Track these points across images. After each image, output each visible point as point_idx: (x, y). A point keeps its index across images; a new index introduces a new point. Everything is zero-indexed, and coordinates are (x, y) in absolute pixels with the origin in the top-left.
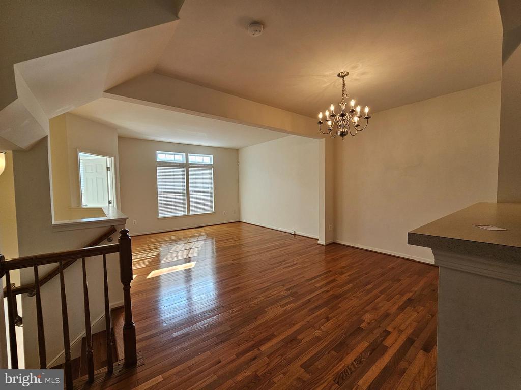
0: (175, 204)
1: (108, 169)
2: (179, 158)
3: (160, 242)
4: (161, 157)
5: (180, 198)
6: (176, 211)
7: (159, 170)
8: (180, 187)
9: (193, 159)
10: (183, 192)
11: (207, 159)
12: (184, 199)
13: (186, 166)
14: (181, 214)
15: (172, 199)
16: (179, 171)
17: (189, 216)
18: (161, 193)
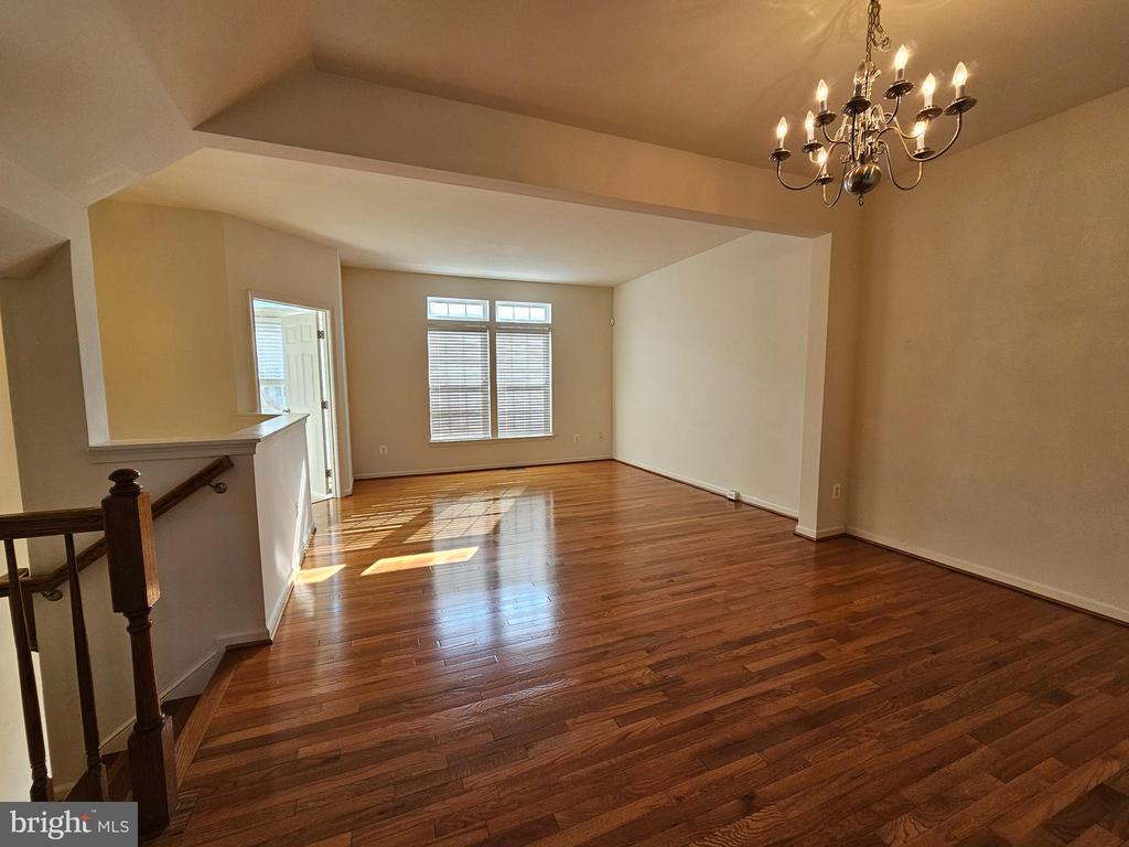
0: (467, 414)
1: (320, 335)
2: (475, 311)
3: (423, 494)
4: (438, 309)
5: (477, 401)
6: (468, 430)
7: (434, 339)
8: (476, 375)
9: (505, 313)
10: (483, 389)
11: (540, 313)
12: (485, 402)
13: (491, 328)
14: (480, 436)
15: (459, 402)
16: (475, 340)
17: (495, 442)
18: (436, 390)
